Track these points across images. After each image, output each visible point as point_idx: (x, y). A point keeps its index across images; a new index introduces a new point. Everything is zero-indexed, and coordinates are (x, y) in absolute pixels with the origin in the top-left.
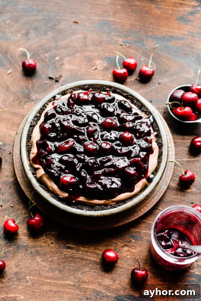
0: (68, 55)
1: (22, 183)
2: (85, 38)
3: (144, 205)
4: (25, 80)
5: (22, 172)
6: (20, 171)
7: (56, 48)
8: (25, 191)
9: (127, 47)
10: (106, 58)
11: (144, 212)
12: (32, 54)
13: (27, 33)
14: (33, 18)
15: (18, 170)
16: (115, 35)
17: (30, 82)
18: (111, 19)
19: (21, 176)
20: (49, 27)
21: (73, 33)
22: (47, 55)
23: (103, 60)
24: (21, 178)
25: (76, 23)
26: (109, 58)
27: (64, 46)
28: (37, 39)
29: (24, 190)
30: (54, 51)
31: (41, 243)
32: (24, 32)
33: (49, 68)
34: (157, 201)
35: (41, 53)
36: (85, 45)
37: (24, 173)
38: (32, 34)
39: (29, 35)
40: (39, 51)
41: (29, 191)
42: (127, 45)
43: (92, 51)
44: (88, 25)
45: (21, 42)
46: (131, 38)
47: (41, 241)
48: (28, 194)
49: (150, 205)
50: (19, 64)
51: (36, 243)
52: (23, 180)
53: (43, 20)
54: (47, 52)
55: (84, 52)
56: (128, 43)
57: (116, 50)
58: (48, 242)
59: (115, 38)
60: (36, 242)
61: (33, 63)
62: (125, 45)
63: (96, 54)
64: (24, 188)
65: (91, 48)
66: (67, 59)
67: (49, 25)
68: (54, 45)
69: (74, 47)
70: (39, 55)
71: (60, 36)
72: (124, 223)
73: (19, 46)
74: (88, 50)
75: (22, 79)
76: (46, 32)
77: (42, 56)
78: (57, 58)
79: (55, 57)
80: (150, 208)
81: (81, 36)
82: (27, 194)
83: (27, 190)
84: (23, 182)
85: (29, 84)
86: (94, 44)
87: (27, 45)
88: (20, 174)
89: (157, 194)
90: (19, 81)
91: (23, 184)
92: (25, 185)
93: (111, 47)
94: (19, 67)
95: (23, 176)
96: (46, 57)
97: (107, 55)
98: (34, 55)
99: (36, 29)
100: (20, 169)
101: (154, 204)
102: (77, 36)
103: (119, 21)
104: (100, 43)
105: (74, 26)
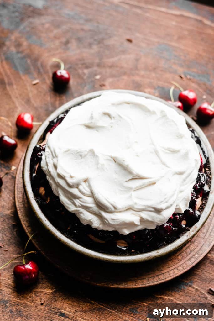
0: (113, 76)
1: (20, 210)
2: (137, 60)
3: (174, 267)
4: (52, 95)
5: (23, 196)
6: (21, 193)
7: (99, 65)
8: (22, 220)
9: (187, 79)
10: (159, 87)
11: (173, 276)
12: (68, 66)
13: (67, 42)
14: (78, 27)
15: (19, 192)
16: (174, 63)
17: (58, 99)
18: (174, 44)
19: (21, 200)
20: (95, 40)
21: (124, 52)
22: (86, 71)
23: (155, 88)
24: (20, 203)
25: (130, 41)
26: (163, 88)
27: (110, 65)
28: (78, 51)
29: (21, 218)
30: (95, 68)
31: (27, 301)
32: (64, 40)
33: (85, 86)
34: (194, 264)
35: (80, 68)
36: (136, 68)
37: (25, 197)
38: (73, 44)
39: (69, 45)
40: (77, 64)
41: (27, 221)
42: (188, 77)
43: (143, 76)
44: (144, 45)
45: (57, 52)
46: (195, 70)
47: (28, 299)
48: (25, 225)
49: (183, 268)
50: (48, 76)
51: (21, 300)
52: (22, 205)
53: (90, 30)
54: (87, 67)
55: (133, 75)
56: (190, 75)
57: (174, 80)
58: (36, 302)
59: (175, 67)
60: (21, 298)
61: (66, 75)
62: (186, 76)
63: (147, 81)
64: (22, 215)
65: (142, 73)
66: (110, 80)
67: (96, 38)
68: (97, 61)
69: (122, 67)
70: (76, 70)
71: (107, 52)
72: (144, 285)
73: (54, 55)
74: (138, 75)
75: (49, 94)
76: (90, 45)
77: (80, 71)
78: (98, 77)
79: (96, 75)
80: (182, 272)
81: (132, 56)
82: (23, 224)
83: (24, 219)
84: (22, 207)
85: (56, 100)
86: (146, 68)
87: (64, 55)
88: (20, 197)
89: (194, 255)
90: (45, 95)
91: (22, 210)
92: (24, 213)
93: (168, 76)
94: (49, 79)
95: (23, 201)
96: (84, 74)
97: (161, 83)
98: (70, 68)
99: (79, 40)
100: (21, 191)
101: (188, 268)
102: (128, 56)
103: (183, 47)
104: (155, 69)
105: (127, 44)
